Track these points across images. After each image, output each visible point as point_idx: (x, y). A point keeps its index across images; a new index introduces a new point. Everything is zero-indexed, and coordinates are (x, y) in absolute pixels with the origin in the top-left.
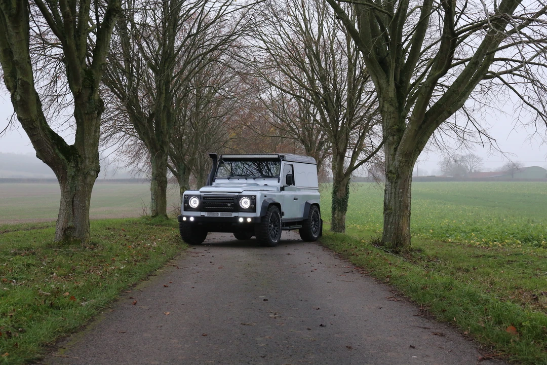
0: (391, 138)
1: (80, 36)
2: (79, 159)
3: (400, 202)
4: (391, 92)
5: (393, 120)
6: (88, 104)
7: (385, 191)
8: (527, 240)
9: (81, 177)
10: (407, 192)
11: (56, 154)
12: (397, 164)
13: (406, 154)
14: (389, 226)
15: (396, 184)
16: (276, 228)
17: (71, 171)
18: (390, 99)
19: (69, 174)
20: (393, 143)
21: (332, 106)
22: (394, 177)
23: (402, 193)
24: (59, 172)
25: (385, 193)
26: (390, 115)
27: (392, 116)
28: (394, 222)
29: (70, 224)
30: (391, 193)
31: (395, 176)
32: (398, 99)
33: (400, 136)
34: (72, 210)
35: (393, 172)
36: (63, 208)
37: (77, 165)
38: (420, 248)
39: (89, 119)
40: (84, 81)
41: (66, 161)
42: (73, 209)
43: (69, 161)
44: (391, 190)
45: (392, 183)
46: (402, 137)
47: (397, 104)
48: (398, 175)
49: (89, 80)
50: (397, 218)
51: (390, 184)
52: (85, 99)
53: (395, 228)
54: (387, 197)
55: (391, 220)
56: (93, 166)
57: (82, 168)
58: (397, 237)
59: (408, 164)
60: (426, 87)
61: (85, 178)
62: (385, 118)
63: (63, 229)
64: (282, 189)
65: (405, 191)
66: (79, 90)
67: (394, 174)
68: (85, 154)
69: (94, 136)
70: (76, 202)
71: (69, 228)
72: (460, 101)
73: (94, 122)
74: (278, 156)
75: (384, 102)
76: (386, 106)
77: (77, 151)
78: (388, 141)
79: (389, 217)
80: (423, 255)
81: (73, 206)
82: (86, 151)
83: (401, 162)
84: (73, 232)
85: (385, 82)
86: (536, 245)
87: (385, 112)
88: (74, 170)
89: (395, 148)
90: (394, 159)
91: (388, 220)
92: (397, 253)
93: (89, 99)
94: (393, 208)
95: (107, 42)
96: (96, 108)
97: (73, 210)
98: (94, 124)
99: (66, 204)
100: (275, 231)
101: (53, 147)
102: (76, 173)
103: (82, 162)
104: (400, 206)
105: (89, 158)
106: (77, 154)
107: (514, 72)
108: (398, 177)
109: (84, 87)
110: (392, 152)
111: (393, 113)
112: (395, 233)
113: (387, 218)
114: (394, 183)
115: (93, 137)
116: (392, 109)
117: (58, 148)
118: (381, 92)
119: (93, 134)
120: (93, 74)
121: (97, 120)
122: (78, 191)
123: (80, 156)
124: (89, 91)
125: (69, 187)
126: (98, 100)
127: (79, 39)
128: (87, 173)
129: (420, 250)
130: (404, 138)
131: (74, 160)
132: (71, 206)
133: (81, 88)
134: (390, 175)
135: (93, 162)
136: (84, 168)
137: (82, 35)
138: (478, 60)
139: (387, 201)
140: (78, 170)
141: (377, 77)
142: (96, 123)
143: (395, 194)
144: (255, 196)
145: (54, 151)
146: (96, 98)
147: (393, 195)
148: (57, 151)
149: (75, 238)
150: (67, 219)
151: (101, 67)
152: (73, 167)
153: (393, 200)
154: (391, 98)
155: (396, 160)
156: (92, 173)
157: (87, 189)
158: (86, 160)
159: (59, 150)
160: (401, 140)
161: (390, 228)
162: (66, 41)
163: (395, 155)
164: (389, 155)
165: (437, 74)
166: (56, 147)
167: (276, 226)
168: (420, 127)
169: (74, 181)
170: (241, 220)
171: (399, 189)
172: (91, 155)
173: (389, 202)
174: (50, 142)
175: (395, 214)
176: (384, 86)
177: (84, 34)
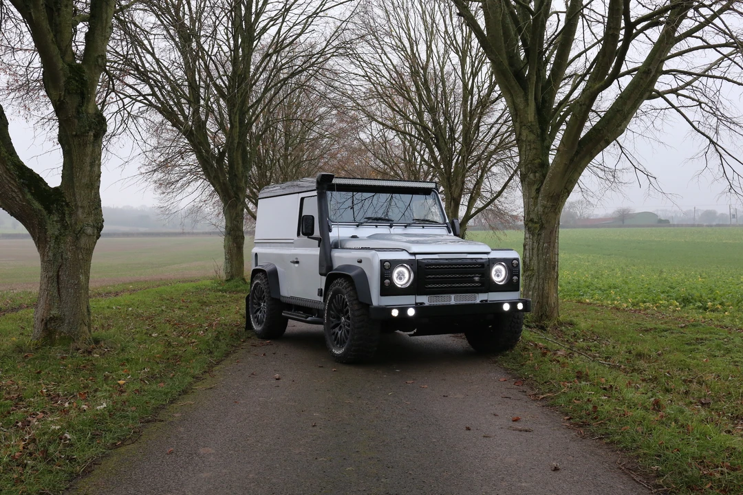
0: (531, 176)
1: (59, 9)
2: (66, 208)
3: (545, 261)
4: (531, 115)
5: (534, 151)
6: (76, 121)
7: (524, 246)
8: (686, 301)
9: (69, 238)
10: (554, 247)
11: (28, 202)
12: (541, 209)
13: (552, 197)
14: (530, 293)
15: (539, 237)
17: (53, 229)
18: (529, 124)
19: (49, 233)
20: (534, 183)
21: (443, 144)
22: (536, 228)
23: (548, 248)
24: (34, 230)
25: (525, 249)
26: (530, 145)
27: (533, 146)
28: (537, 286)
29: (54, 312)
30: (533, 249)
31: (538, 225)
32: (539, 124)
33: (544, 172)
34: (56, 289)
35: (535, 220)
36: (44, 287)
37: (62, 219)
38: (571, 321)
39: (80, 144)
40: (68, 82)
41: (45, 213)
42: (59, 288)
43: (50, 212)
44: (533, 245)
45: (533, 235)
46: (546, 173)
47: (539, 131)
48: (542, 224)
49: (77, 81)
50: (541, 281)
51: (531, 237)
52: (71, 112)
53: (538, 295)
54: (528, 254)
55: (533, 285)
56: (91, 220)
57: (71, 224)
58: (542, 307)
59: (555, 210)
60: (581, 105)
61: (78, 239)
62: (523, 149)
63: (43, 320)
65: (552, 245)
66: (60, 97)
67: (536, 223)
68: (75, 200)
69: (90, 171)
70: (63, 277)
71: (53, 319)
72: (620, 125)
73: (89, 149)
75: (521, 127)
76: (525, 133)
77: (63, 197)
78: (527, 179)
79: (531, 281)
80: (577, 330)
81: (58, 283)
82: (78, 197)
83: (546, 207)
84: (60, 326)
85: (523, 102)
86: (699, 308)
87: (523, 141)
88: (59, 226)
89: (537, 189)
90: (535, 204)
91: (529, 285)
92: (543, 328)
93: (78, 112)
94: (535, 268)
95: (106, 20)
96: (90, 127)
97: (59, 290)
98: (89, 153)
99: (48, 281)
101: (20, 190)
102: (62, 231)
103: (71, 214)
104: (545, 266)
105: (82, 207)
106: (63, 201)
107: (680, 92)
108: (542, 227)
109: (68, 92)
110: (533, 193)
111: (534, 142)
112: (538, 302)
113: (528, 281)
114: (536, 236)
115: (87, 173)
116: (532, 137)
117: (30, 191)
118: (517, 114)
119: (89, 168)
120: (84, 72)
121: (94, 146)
122: (66, 259)
123: (67, 205)
124: (77, 100)
125: (50, 254)
126: (95, 114)
127: (59, 14)
128: (79, 231)
129: (571, 324)
130: (549, 174)
131: (57, 210)
132: (55, 284)
133: (63, 94)
134: (530, 225)
135: (89, 214)
136: (76, 223)
137: (63, 8)
138: (651, 67)
139: (527, 260)
140: (65, 227)
141: (512, 96)
142: (93, 151)
143: (538, 250)
145: (24, 197)
146: (91, 111)
147: (535, 251)
148: (29, 196)
149: (63, 335)
150: (50, 305)
151: (97, 61)
152: (57, 222)
153: (535, 258)
154: (531, 122)
155: (539, 205)
156: (89, 231)
157: (80, 256)
158: (77, 210)
159: (32, 194)
160: (545, 177)
161: (532, 295)
162: (30, 13)
163: (537, 198)
164: (529, 198)
165: (597, 86)
166: (26, 190)
168: (572, 160)
169: (58, 245)
171: (544, 243)
172: (86, 203)
173: (530, 260)
174: (15, 181)
175: (539, 276)
176: (521, 106)
177: (66, 6)
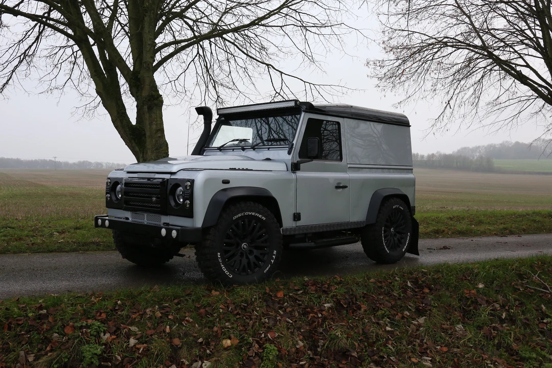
16: (256, 252)
64: (295, 167)
74: (296, 103)
100: (251, 257)
144: (192, 182)
167: (257, 248)
170: (164, 232)
